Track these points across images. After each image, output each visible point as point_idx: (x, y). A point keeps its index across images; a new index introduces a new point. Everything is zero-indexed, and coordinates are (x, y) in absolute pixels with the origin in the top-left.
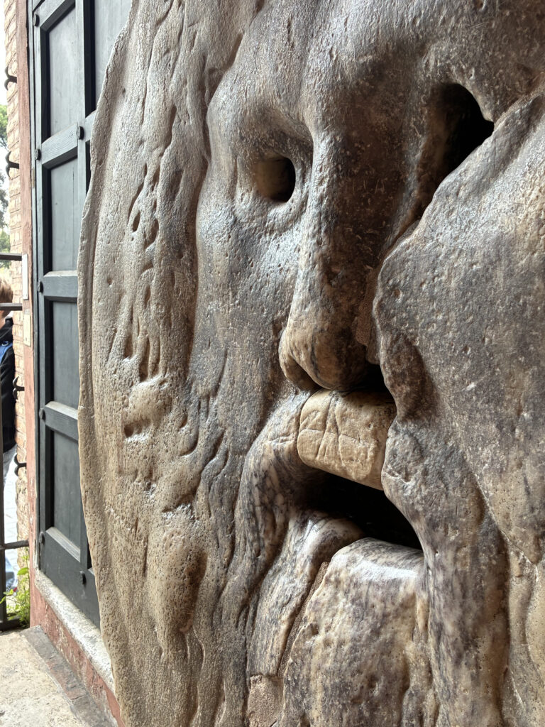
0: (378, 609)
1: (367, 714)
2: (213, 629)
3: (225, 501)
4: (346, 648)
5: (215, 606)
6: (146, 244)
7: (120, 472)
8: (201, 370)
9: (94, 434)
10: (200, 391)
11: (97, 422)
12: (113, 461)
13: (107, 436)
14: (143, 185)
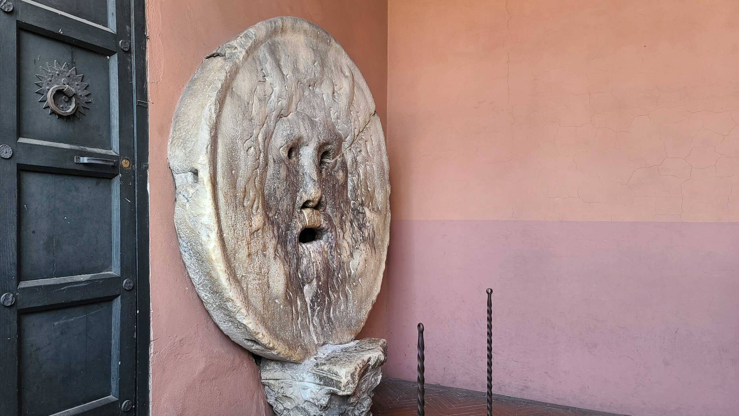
2: (292, 286)
5: (290, 279)
6: (256, 160)
7: (249, 255)
8: (270, 208)
9: (225, 246)
10: (271, 215)
11: (230, 239)
12: (244, 252)
13: (239, 243)
14: (252, 136)
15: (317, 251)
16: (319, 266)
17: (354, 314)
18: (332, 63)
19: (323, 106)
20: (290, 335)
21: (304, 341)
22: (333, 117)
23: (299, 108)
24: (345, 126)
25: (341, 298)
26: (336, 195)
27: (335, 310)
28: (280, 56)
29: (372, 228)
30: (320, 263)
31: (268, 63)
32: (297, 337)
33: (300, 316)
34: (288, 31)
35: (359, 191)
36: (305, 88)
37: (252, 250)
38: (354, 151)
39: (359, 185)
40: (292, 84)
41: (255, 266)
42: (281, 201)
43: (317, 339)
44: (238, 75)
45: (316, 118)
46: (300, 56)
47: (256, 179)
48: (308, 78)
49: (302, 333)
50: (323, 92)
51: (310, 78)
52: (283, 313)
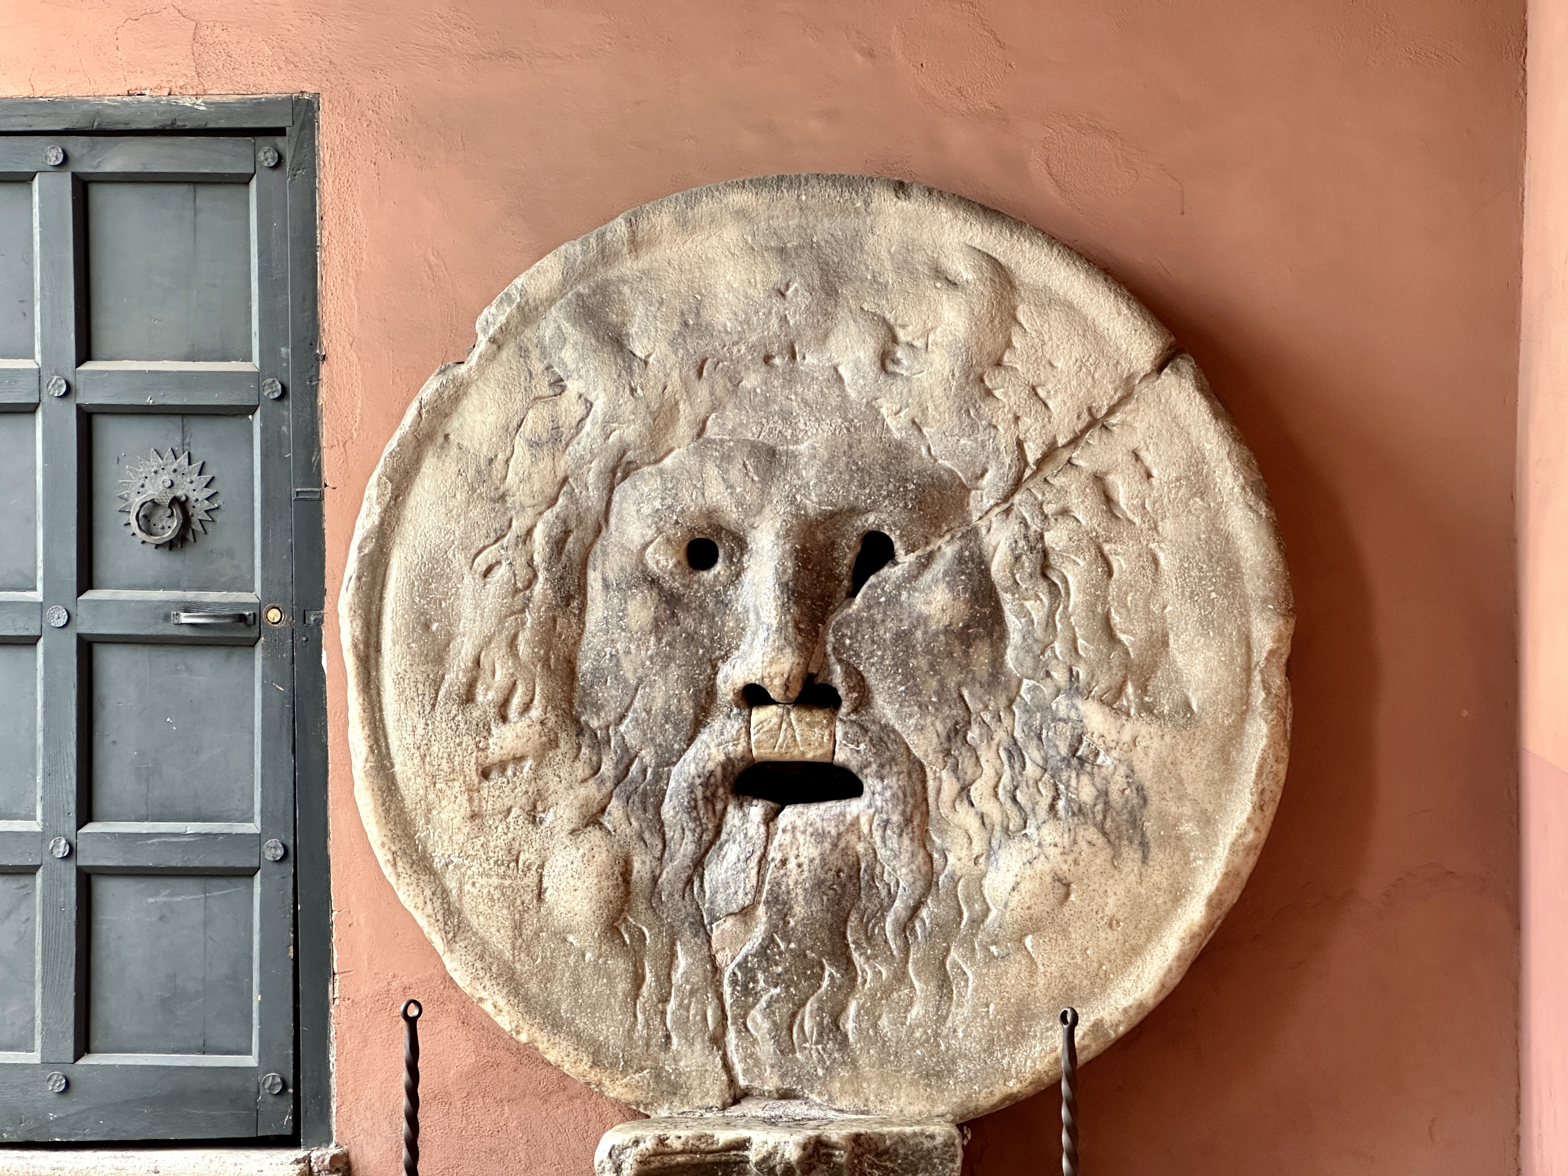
0: (834, 832)
1: (839, 891)
2: (654, 910)
3: (651, 808)
4: (817, 861)
5: (652, 893)
6: (516, 591)
7: (474, 816)
8: (594, 705)
9: (397, 789)
10: (595, 723)
11: (409, 774)
12: (457, 808)
13: (438, 786)
14: (504, 536)
15: (810, 830)
16: (795, 871)
17: (975, 1047)
18: (888, 264)
19: (834, 401)
20: (613, 1033)
21: (676, 1061)
22: (894, 423)
23: (712, 431)
24: (962, 442)
25: (917, 984)
26: (920, 662)
27: (870, 1013)
28: (625, 313)
29: (1122, 770)
30: (799, 866)
31: (569, 346)
32: (648, 1045)
33: (677, 996)
34: (666, 237)
35: (1057, 645)
36: (741, 367)
37: (484, 804)
38: (1027, 516)
39: (1059, 626)
40: (667, 375)
41: (492, 844)
42: (644, 688)
43: (746, 1072)
44: (465, 402)
45: (797, 442)
46: (721, 289)
47: (520, 638)
48: (753, 338)
49: (675, 1040)
50: (835, 361)
51: (763, 337)
52: (589, 971)
